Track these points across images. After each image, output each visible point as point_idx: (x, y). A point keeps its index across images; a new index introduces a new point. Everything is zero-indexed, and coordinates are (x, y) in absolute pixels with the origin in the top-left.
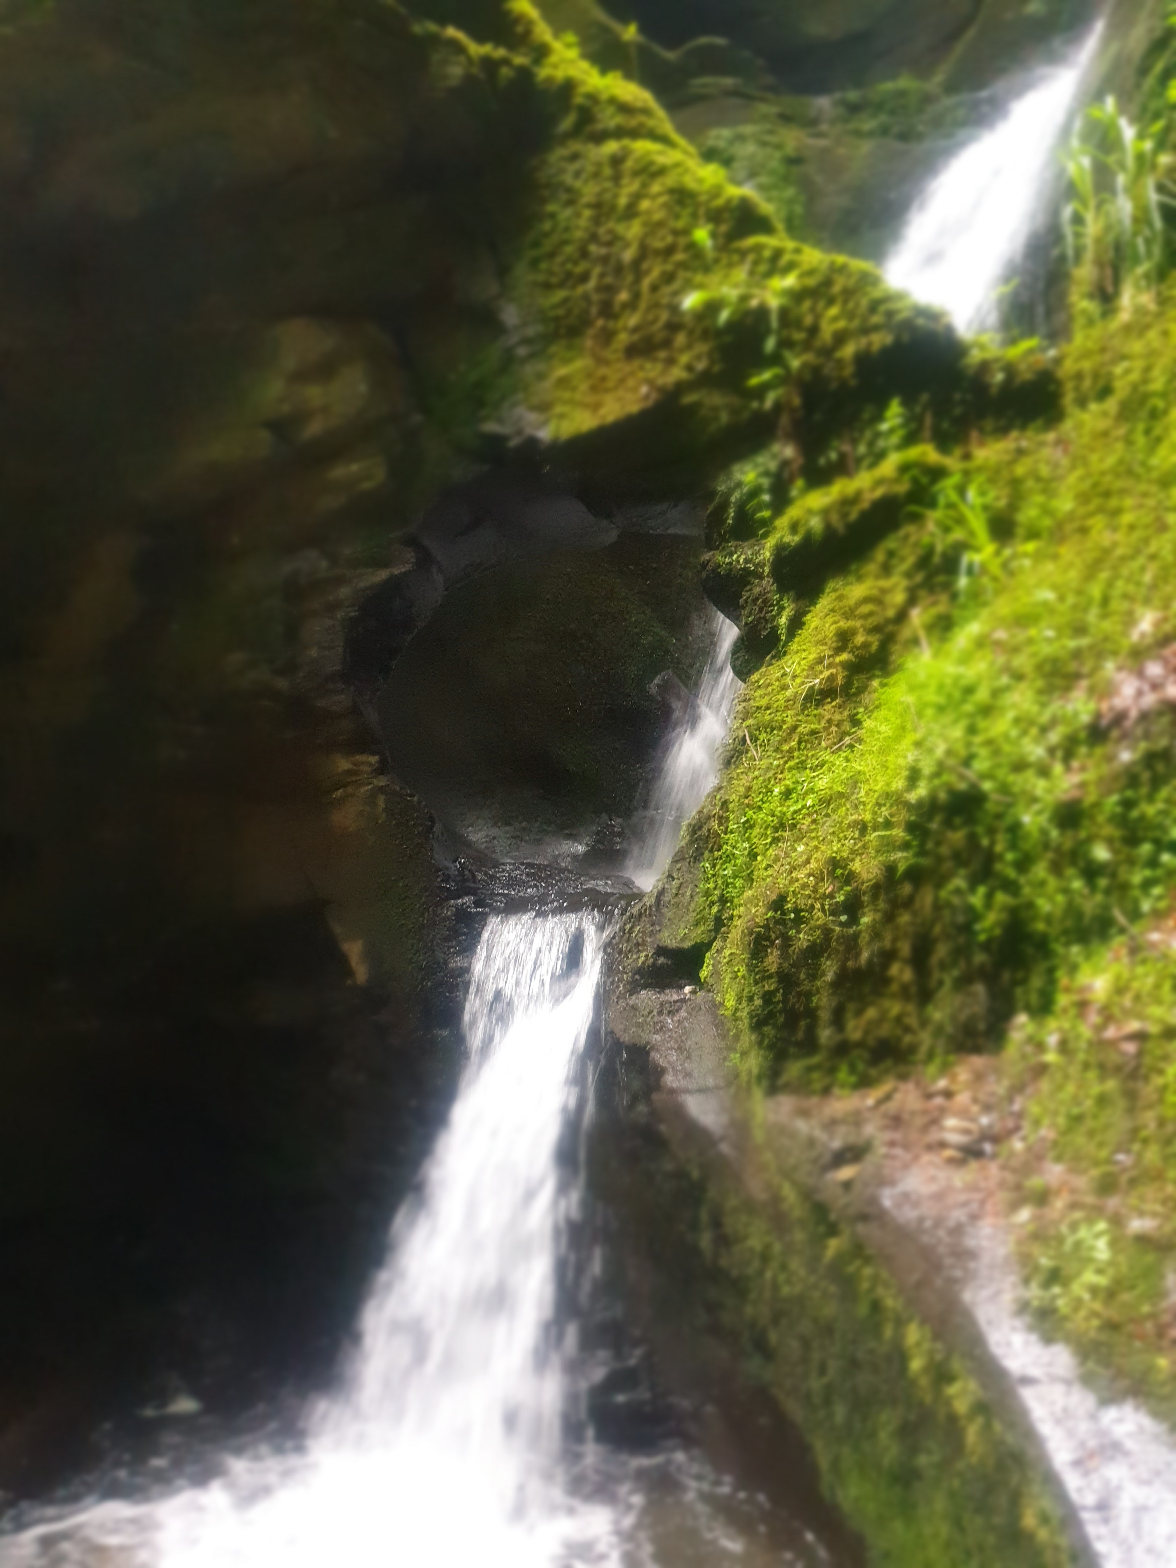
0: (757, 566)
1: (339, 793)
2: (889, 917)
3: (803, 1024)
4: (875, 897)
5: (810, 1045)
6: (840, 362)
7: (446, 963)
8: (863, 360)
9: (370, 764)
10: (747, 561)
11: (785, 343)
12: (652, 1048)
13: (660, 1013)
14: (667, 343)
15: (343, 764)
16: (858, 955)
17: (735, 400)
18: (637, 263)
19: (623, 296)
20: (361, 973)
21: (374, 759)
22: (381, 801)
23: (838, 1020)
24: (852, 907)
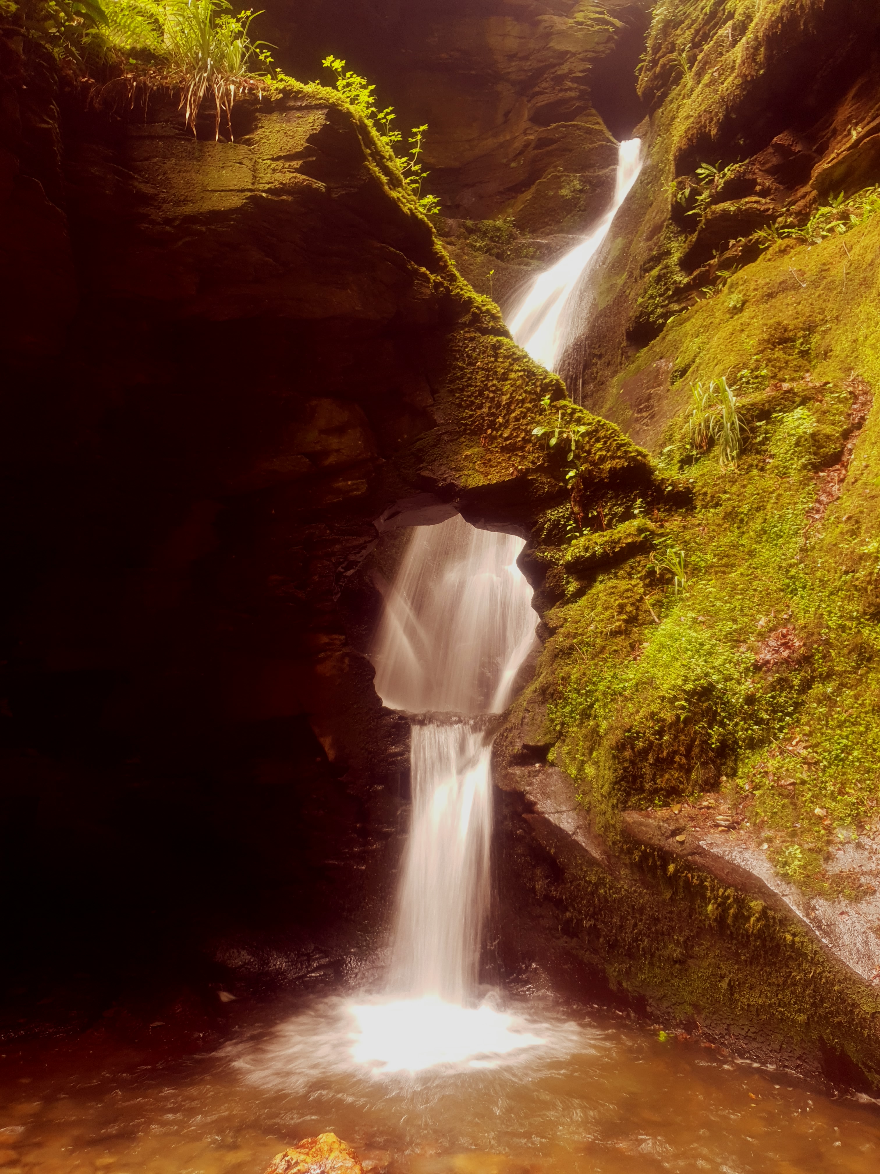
0: (556, 559)
1: (322, 655)
2: (676, 737)
3: (639, 781)
4: (670, 728)
5: (642, 790)
6: (601, 471)
7: (386, 750)
8: (613, 471)
9: (340, 640)
10: (551, 557)
11: (577, 457)
12: (527, 793)
13: (529, 776)
14: (522, 448)
15: (325, 639)
16: (663, 752)
17: (553, 481)
18: (509, 404)
19: (500, 420)
20: (331, 754)
21: (343, 637)
22: (347, 661)
23: (654, 780)
24: (660, 733)
